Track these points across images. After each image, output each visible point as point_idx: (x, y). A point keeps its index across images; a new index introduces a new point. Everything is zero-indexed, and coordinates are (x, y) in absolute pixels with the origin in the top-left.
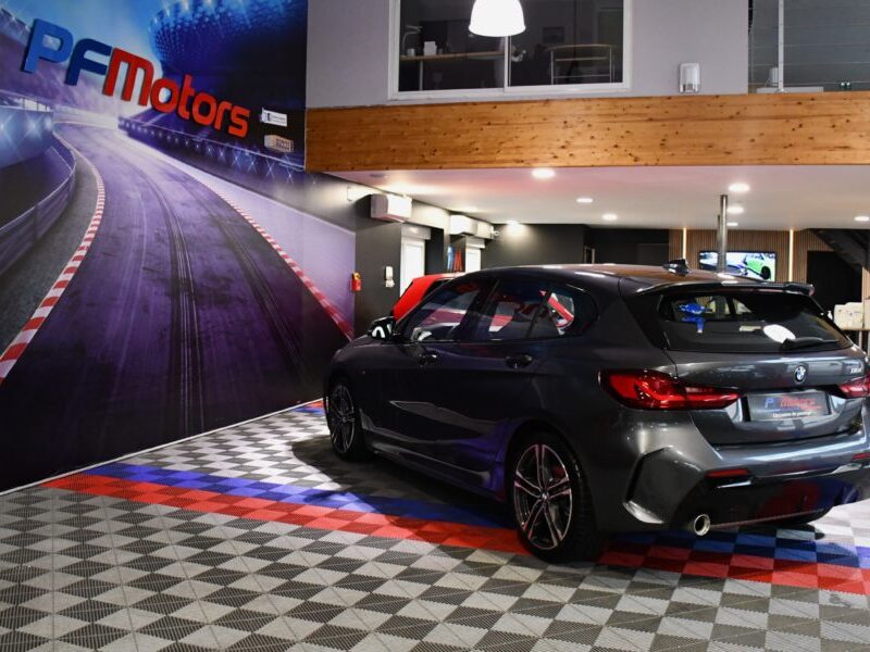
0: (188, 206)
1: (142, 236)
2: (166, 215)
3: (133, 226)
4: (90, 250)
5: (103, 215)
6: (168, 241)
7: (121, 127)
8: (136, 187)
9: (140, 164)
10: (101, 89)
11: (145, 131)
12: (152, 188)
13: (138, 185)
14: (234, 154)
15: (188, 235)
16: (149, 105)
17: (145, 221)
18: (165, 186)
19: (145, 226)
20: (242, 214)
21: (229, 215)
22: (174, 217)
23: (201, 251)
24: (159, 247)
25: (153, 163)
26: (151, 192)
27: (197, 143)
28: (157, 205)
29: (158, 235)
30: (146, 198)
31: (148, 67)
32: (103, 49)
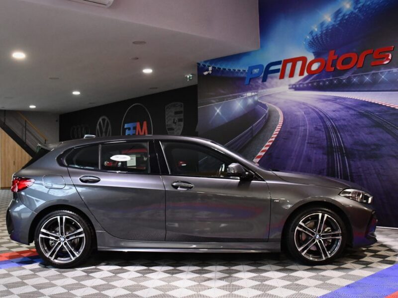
0: (338, 111)
1: (305, 130)
2: (321, 118)
3: (299, 126)
4: (276, 138)
5: (283, 124)
6: (323, 130)
7: (290, 88)
8: (301, 110)
9: (302, 100)
10: (279, 77)
11: (305, 85)
12: (311, 108)
13: (301, 109)
14: (381, 75)
15: (339, 125)
16: (306, 74)
17: (307, 122)
18: (320, 105)
19: (308, 125)
20: (392, 107)
21: (378, 109)
22: (328, 118)
23: (351, 132)
24: (317, 133)
25: (311, 97)
26: (310, 110)
27: (344, 79)
28: (315, 115)
29: (316, 127)
30: (307, 113)
31: (304, 59)
32: (278, 63)
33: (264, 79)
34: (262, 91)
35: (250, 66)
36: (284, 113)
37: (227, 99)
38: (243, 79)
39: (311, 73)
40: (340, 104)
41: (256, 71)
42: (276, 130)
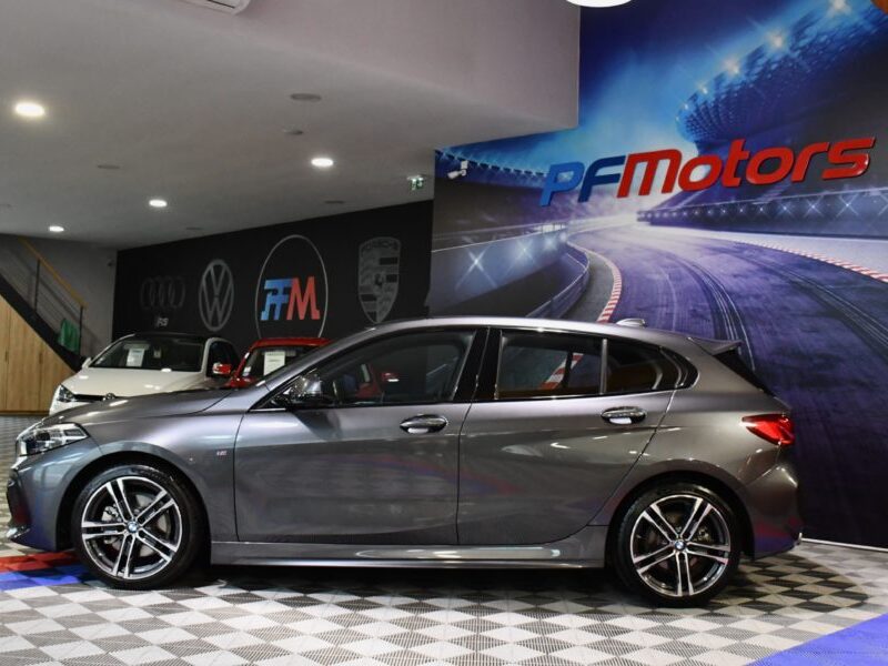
0: (746, 277)
1: (670, 315)
2: (706, 290)
5: (620, 299)
6: (710, 317)
7: (639, 220)
8: (662, 270)
9: (666, 247)
10: (616, 194)
11: (674, 214)
12: (685, 267)
13: (664, 267)
14: (843, 201)
15: (746, 308)
16: (677, 189)
17: (675, 298)
18: (706, 262)
19: (675, 304)
20: (865, 273)
21: (833, 276)
22: (722, 293)
23: (771, 324)
24: (696, 323)
25: (686, 242)
26: (683, 271)
27: (761, 205)
28: (692, 282)
29: (695, 310)
30: (676, 278)
31: (674, 156)
32: (617, 161)
33: (585, 196)
34: (578, 221)
35: (554, 163)
36: (624, 275)
37: (499, 235)
38: (538, 192)
39: (689, 188)
40: (748, 261)
41: (566, 176)
42: (604, 312)
